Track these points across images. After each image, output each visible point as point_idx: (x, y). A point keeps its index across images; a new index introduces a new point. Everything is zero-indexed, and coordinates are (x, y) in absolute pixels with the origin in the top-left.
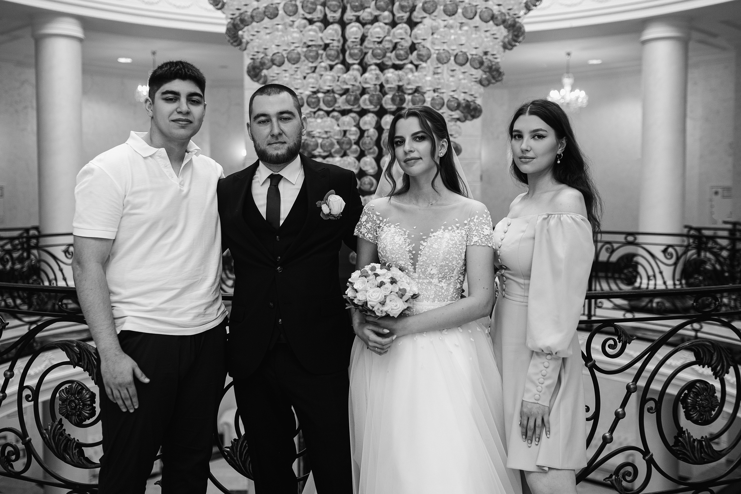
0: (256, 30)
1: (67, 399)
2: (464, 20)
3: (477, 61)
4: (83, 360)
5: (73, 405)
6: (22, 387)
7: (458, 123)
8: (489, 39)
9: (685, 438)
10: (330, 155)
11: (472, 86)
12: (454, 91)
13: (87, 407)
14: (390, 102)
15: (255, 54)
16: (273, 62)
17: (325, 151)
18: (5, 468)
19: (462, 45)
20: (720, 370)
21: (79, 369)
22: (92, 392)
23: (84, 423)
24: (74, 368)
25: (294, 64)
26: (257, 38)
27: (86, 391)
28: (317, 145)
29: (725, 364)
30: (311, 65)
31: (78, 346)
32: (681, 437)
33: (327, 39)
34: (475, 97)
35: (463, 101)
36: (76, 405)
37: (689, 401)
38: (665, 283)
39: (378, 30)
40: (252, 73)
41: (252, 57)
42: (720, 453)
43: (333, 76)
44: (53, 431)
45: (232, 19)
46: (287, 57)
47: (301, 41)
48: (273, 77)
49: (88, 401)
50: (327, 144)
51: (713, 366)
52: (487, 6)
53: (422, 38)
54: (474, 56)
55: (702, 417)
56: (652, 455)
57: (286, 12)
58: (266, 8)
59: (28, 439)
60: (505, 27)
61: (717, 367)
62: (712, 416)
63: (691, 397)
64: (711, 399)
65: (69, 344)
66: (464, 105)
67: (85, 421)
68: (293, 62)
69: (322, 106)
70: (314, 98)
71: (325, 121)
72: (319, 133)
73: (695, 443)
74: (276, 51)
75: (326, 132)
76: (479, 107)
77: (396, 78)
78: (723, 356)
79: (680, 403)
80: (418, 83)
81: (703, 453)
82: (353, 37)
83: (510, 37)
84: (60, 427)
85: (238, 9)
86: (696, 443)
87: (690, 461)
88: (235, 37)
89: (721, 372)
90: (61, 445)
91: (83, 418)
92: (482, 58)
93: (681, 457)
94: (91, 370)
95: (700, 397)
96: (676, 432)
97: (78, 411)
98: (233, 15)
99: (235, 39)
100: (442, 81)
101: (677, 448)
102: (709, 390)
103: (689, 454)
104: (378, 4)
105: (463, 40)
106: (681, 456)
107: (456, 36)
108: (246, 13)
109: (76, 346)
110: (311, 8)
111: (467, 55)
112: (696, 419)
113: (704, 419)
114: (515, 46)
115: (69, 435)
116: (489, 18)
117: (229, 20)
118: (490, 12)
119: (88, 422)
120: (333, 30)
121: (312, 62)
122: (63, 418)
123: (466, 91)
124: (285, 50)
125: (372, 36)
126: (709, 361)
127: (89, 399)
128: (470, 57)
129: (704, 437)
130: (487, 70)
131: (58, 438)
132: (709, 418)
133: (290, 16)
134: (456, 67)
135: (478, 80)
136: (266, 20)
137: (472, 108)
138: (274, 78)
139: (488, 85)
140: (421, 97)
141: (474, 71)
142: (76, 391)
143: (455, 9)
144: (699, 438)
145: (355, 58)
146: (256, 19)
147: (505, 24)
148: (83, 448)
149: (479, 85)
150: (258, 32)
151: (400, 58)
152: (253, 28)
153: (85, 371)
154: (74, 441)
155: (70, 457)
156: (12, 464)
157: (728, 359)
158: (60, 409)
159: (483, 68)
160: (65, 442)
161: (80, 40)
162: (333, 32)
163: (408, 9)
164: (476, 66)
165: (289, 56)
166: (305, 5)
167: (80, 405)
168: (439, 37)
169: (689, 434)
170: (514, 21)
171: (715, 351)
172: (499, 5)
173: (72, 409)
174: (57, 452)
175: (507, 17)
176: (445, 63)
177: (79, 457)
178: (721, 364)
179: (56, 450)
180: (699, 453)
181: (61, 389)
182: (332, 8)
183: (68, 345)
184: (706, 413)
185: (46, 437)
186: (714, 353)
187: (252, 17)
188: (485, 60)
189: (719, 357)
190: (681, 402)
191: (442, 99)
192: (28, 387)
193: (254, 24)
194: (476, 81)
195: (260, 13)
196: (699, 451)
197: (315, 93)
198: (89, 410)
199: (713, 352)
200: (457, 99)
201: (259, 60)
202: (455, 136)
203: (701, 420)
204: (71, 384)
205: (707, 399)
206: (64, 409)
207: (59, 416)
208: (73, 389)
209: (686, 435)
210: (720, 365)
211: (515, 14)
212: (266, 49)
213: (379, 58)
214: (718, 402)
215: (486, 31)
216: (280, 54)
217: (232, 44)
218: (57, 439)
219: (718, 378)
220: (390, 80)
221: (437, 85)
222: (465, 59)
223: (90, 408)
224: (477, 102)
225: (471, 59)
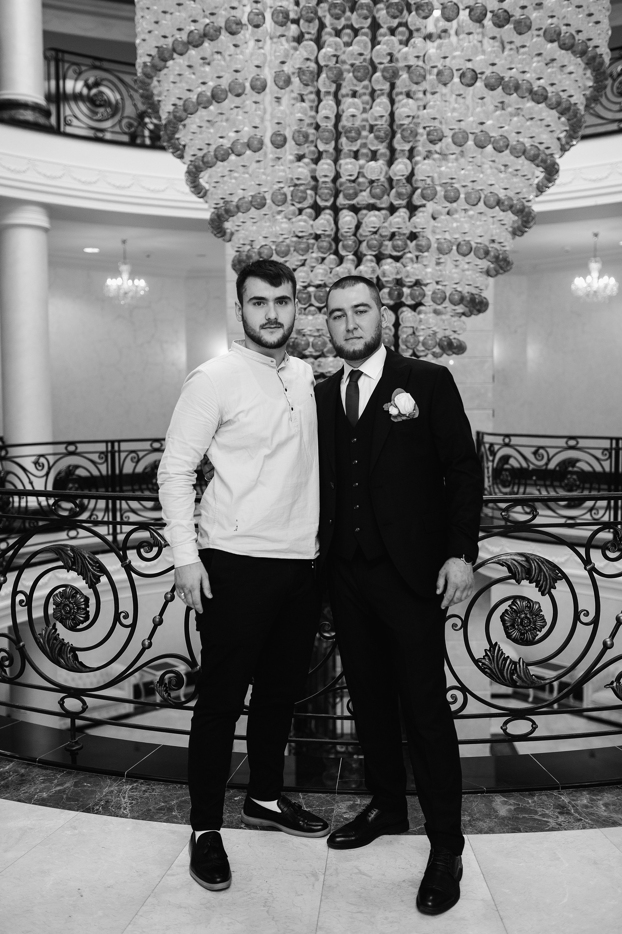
0: (242, 220)
1: (61, 603)
2: (467, 207)
3: (482, 251)
4: (77, 564)
5: (67, 609)
6: (15, 592)
7: (463, 318)
8: (495, 226)
10: (323, 355)
11: (477, 277)
12: (456, 284)
13: (81, 611)
14: (387, 296)
15: (241, 246)
17: (316, 351)
19: (465, 233)
21: (73, 573)
22: (86, 596)
23: (78, 627)
24: (68, 572)
25: (284, 257)
26: (243, 229)
27: (80, 594)
28: (308, 345)
30: (301, 258)
33: (318, 229)
34: (481, 290)
35: (467, 295)
36: (71, 609)
39: (373, 219)
40: (238, 266)
41: (237, 249)
43: (325, 269)
44: (47, 636)
45: (215, 208)
46: (276, 250)
47: (290, 232)
49: (82, 605)
50: (319, 343)
52: (492, 190)
53: (422, 227)
54: (479, 245)
57: (274, 202)
58: (253, 197)
59: (21, 644)
60: (513, 213)
65: (64, 548)
66: (468, 299)
68: (282, 255)
69: (313, 301)
70: (305, 293)
71: (317, 318)
72: (310, 331)
74: (264, 243)
75: (318, 330)
76: (485, 300)
77: (395, 271)
80: (417, 275)
82: (347, 227)
83: (520, 222)
84: (54, 631)
85: (222, 199)
88: (218, 228)
90: (55, 650)
91: (77, 622)
92: (487, 247)
94: (84, 574)
97: (73, 615)
98: (217, 204)
99: (219, 230)
100: (444, 272)
104: (373, 191)
105: (466, 227)
107: (458, 224)
108: (231, 203)
109: (70, 549)
110: (301, 197)
111: (470, 244)
114: (526, 232)
115: (63, 639)
116: (494, 204)
117: (213, 210)
118: (496, 197)
119: (81, 626)
120: (325, 219)
121: (303, 255)
122: (57, 622)
123: (471, 283)
124: (273, 242)
125: (366, 226)
127: (83, 603)
128: (474, 245)
130: (494, 260)
131: (52, 642)
133: (279, 206)
134: (460, 258)
135: (484, 270)
136: (253, 209)
137: (477, 300)
139: (496, 275)
140: (421, 291)
141: (479, 262)
143: (457, 195)
145: (349, 250)
146: (241, 210)
147: (513, 209)
148: (77, 652)
149: (485, 276)
150: (243, 222)
151: (398, 248)
152: (238, 218)
153: (78, 575)
154: (68, 645)
155: (65, 662)
156: (6, 670)
158: (55, 613)
159: (488, 258)
160: (59, 646)
161: (46, 230)
162: (326, 222)
163: (405, 197)
164: (481, 257)
165: (278, 249)
166: (294, 195)
167: (74, 609)
168: (439, 225)
170: (523, 205)
172: (506, 189)
173: (66, 613)
175: (515, 202)
176: (447, 254)
177: (73, 661)
179: (49, 655)
181: (55, 593)
182: (323, 197)
183: (62, 550)
185: (40, 642)
187: (238, 207)
188: (490, 249)
191: (445, 293)
192: (21, 592)
193: (240, 214)
194: (481, 272)
195: (246, 203)
197: (305, 287)
198: (84, 614)
200: (460, 292)
201: (245, 253)
202: (459, 332)
204: (64, 588)
206: (59, 613)
207: (52, 620)
208: (67, 593)
211: (524, 198)
212: (252, 241)
213: (375, 248)
215: (493, 217)
216: (268, 247)
217: (215, 235)
220: (388, 273)
221: (439, 277)
222: (469, 248)
223: (84, 612)
224: (483, 295)
225: (475, 249)
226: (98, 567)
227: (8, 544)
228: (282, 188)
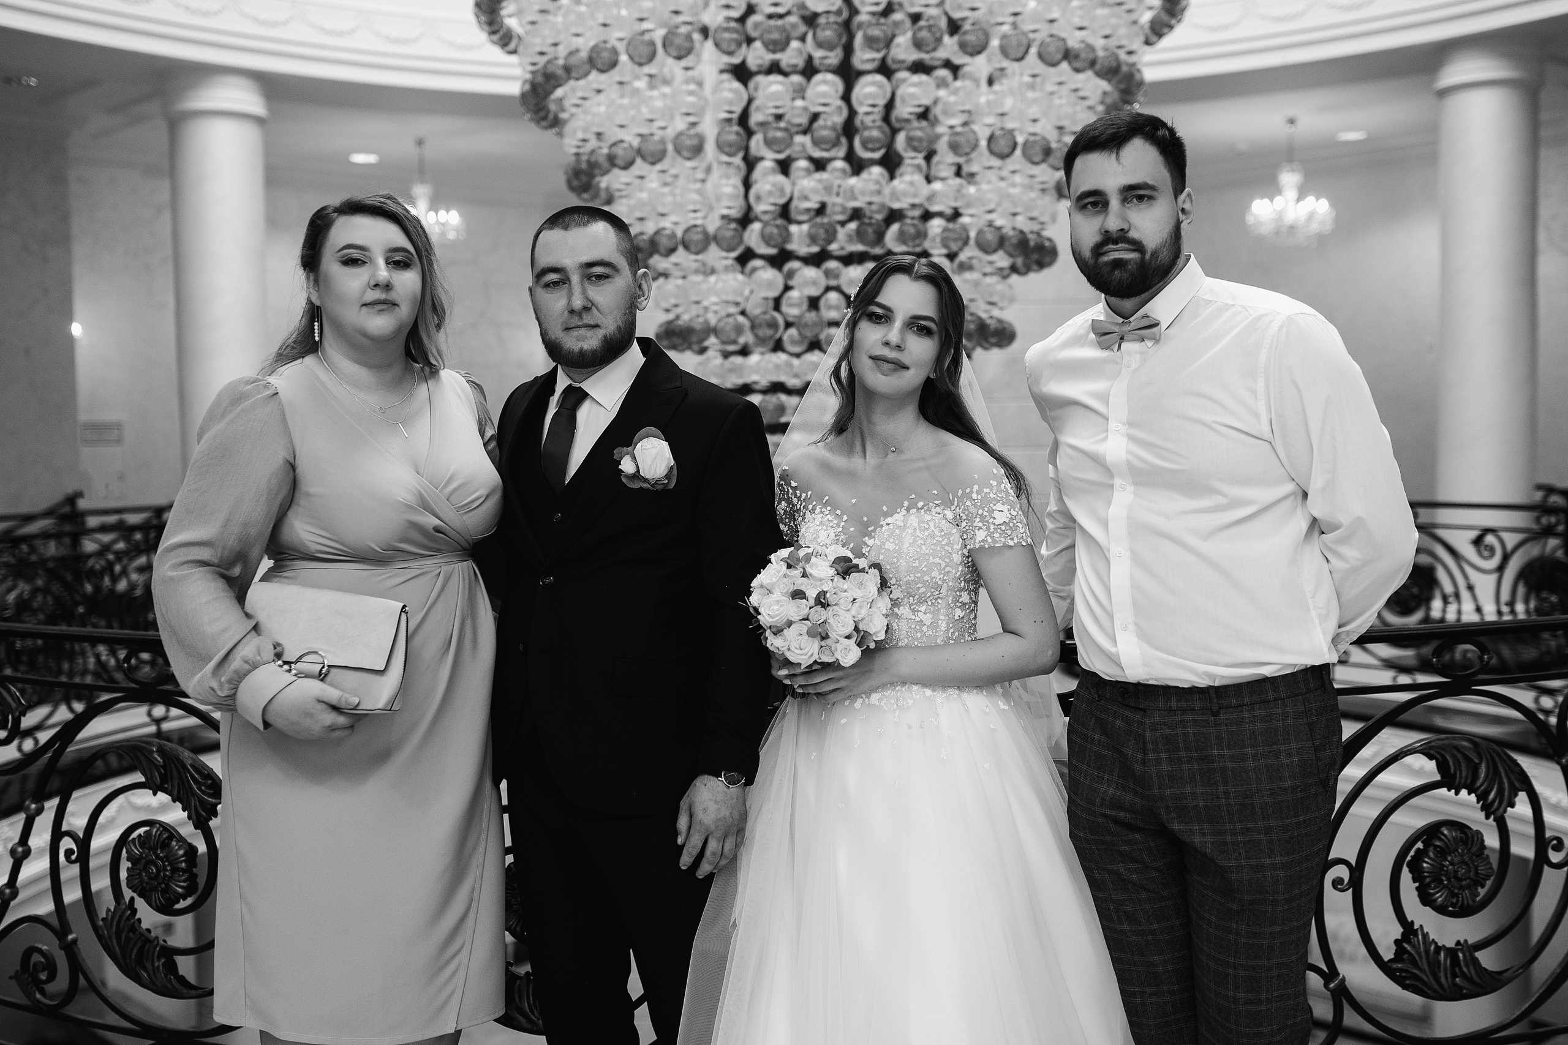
0: (580, 94)
1: (142, 858)
2: (1006, 63)
3: (1038, 149)
4: (169, 779)
5: (152, 870)
6: (58, 834)
7: (1015, 278)
8: (1064, 101)
9: (1416, 943)
10: (744, 352)
11: (1033, 200)
12: (990, 212)
13: (179, 875)
15: (581, 144)
16: (612, 160)
18: (30, 996)
19: (1002, 115)
20: (1494, 801)
21: (163, 797)
22: (190, 845)
23: (177, 906)
24: (155, 794)
25: (653, 163)
26: (585, 112)
27: (178, 841)
29: (1506, 785)
30: (689, 164)
31: (161, 751)
32: (1409, 942)
34: (1042, 223)
35: (1011, 233)
36: (158, 871)
37: (1425, 865)
38: (1479, 610)
39: (823, 88)
40: (575, 183)
42: (1498, 977)
44: (115, 923)
45: (533, 73)
46: (640, 150)
48: (619, 190)
49: (181, 862)
51: (1479, 792)
52: (1055, 32)
54: (1032, 138)
55: (1455, 901)
56: (1344, 979)
57: (631, 58)
58: (594, 49)
59: (70, 937)
60: (1098, 74)
61: (1489, 793)
62: (1478, 899)
63: (1430, 858)
64: (1473, 862)
65: (143, 748)
66: (1015, 241)
67: (178, 902)
68: (650, 160)
70: (697, 233)
73: (1439, 954)
74: (618, 138)
76: (1047, 244)
78: (1501, 770)
79: (1405, 870)
80: (915, 196)
81: (1458, 977)
82: (771, 104)
84: (130, 914)
85: (542, 54)
86: (1442, 954)
87: (1429, 992)
88: (539, 110)
89: (1496, 804)
90: (132, 951)
91: (172, 897)
92: (1048, 142)
93: (1408, 984)
94: (185, 801)
95: (1449, 858)
96: (1397, 931)
97: (163, 882)
98: (534, 64)
99: (542, 114)
100: (966, 191)
101: (1400, 965)
102: (1470, 843)
103: (1425, 978)
105: (1008, 104)
106: (1408, 982)
107: (992, 97)
108: (554, 62)
109: (157, 751)
110: (679, 48)
111: (1014, 137)
112: (1442, 904)
113: (1460, 903)
115: (147, 931)
116: (1059, 57)
117: (528, 76)
118: (1060, 44)
119: (182, 904)
120: (730, 90)
121: (689, 159)
122: (135, 895)
123: (1019, 210)
124: (640, 135)
126: (1469, 781)
127: (183, 859)
128: (1020, 139)
129: (1462, 941)
131: (126, 937)
132: (1470, 901)
133: (641, 64)
134: (996, 162)
135: (1049, 186)
136: (595, 74)
137: (1032, 244)
138: (623, 193)
140: (920, 226)
141: (1036, 170)
142: (158, 842)
144: (1451, 944)
145: (775, 147)
146: (574, 74)
147: (1098, 67)
148: (175, 957)
150: (584, 99)
151: (870, 146)
152: (574, 90)
153: (174, 801)
154: (156, 943)
155: (149, 975)
156: (43, 988)
157: (1511, 775)
158: (130, 878)
159: (1051, 161)
160: (139, 944)
161: (259, 120)
162: (732, 96)
164: (1037, 159)
165: (645, 148)
166: (667, 43)
167: (165, 870)
168: (953, 99)
169: (1425, 936)
170: (1118, 60)
171: (1481, 761)
172: (1081, 29)
173: (150, 878)
174: (122, 964)
175: (1101, 54)
176: (968, 154)
177: (166, 976)
178: (1496, 786)
179: (121, 961)
180: (1449, 976)
181: (131, 838)
182: (724, 46)
183: (142, 751)
184: (1464, 891)
185: (103, 935)
186: (1480, 763)
187: (567, 69)
188: (1054, 145)
189: (1491, 771)
190: (1408, 866)
191: (966, 229)
192: (68, 834)
193: (572, 83)
195: (581, 61)
196: (1449, 972)
197: (699, 221)
198: (184, 881)
199: (1477, 761)
200: (999, 228)
201: (584, 158)
202: (1001, 305)
203: (1453, 905)
204: (148, 828)
205: (1466, 863)
206: (137, 878)
207: (128, 893)
208: (153, 838)
209: (1420, 937)
210: (1495, 789)
211: (1120, 47)
212: (599, 133)
213: (824, 146)
214: (1491, 868)
215: (1060, 83)
216: (625, 145)
218: (123, 938)
219: (1492, 817)
220: (856, 191)
221: (956, 200)
222: (1011, 144)
223: (186, 875)
224: (1046, 234)
225: (1025, 144)
226: (209, 787)
227: (36, 741)
228: (648, 31)
